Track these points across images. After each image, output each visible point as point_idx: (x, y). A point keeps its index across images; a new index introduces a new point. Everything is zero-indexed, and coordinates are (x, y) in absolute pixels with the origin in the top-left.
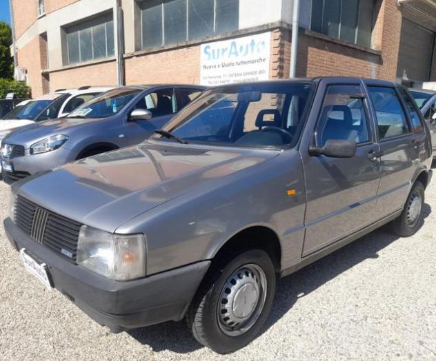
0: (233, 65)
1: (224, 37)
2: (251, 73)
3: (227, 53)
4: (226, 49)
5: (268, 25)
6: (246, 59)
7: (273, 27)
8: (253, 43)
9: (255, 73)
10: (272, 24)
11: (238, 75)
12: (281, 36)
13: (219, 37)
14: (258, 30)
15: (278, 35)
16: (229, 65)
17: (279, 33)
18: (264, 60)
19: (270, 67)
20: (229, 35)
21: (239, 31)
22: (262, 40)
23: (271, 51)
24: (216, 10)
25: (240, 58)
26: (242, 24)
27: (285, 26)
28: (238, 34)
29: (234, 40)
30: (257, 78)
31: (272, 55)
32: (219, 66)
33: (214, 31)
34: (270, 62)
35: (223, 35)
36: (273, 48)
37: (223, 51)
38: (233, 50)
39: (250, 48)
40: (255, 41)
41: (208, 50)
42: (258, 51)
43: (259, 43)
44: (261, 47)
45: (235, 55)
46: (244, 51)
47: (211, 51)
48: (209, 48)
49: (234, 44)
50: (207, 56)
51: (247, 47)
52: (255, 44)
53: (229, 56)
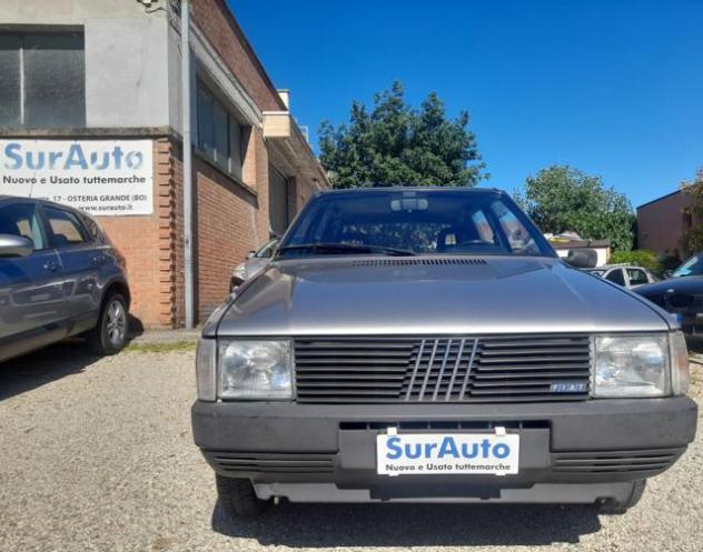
0: (77, 181)
1: (53, 134)
2: (118, 198)
3: (60, 162)
4: (60, 155)
5: (147, 129)
6: (102, 174)
7: (157, 133)
8: (118, 152)
9: (127, 198)
10: (156, 129)
11: (88, 198)
12: (170, 149)
13: (45, 133)
14: (129, 133)
15: (167, 146)
16: (66, 181)
17: (169, 145)
18: (142, 180)
19: (154, 192)
20: (67, 133)
21: (89, 130)
22: (137, 150)
23: (154, 168)
24: (25, 88)
25: (91, 172)
26: (93, 120)
27: (176, 136)
28: (87, 134)
29: (78, 142)
30: (130, 207)
31: (157, 174)
32: (43, 181)
33: (22, 121)
34: (154, 183)
35: (54, 130)
36: (157, 164)
37: (53, 157)
38: (76, 157)
39: (112, 159)
40: (122, 150)
41: (14, 151)
42: (130, 164)
43: (130, 154)
44: (135, 160)
45: (80, 167)
46: (100, 161)
47: (22, 153)
48: (18, 147)
49: (78, 149)
50: (12, 162)
51: (106, 156)
52: (122, 154)
53: (67, 167)
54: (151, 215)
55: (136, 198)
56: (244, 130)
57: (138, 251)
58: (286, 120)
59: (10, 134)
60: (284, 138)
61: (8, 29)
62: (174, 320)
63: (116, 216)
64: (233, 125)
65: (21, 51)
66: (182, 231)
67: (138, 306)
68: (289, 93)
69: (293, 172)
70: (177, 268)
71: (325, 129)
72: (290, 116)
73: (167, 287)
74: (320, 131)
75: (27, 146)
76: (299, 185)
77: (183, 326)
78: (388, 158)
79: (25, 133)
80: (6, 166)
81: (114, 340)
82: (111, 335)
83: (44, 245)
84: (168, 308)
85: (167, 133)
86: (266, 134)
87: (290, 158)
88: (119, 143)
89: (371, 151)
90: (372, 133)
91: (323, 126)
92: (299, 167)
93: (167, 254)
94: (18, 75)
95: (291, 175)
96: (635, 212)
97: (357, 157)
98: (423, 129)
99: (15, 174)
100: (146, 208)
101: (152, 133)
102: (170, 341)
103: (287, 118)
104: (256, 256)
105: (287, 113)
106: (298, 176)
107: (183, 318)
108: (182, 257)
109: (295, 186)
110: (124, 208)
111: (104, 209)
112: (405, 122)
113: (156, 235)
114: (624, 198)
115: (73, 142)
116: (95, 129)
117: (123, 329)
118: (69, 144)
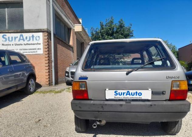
0: (22, 45)
2: (33, 49)
3: (17, 39)
4: (17, 37)
5: (41, 29)
6: (29, 43)
8: (33, 36)
9: (36, 49)
10: (43, 29)
11: (25, 49)
12: (47, 35)
13: (13, 31)
14: (36, 31)
15: (46, 34)
16: (19, 45)
17: (47, 34)
18: (40, 44)
19: (43, 47)
20: (19, 31)
21: (25, 30)
22: (38, 35)
23: (43, 40)
24: (7, 19)
25: (26, 42)
26: (26, 27)
27: (49, 31)
28: (24, 31)
29: (22, 34)
30: (37, 52)
31: (44, 42)
32: (13, 45)
33: (7, 28)
34: (43, 45)
35: (15, 30)
36: (44, 39)
37: (15, 38)
38: (21, 38)
39: (31, 38)
40: (34, 36)
41: (5, 36)
42: (36, 40)
43: (36, 37)
44: (38, 38)
45: (23, 41)
46: (28, 39)
47: (7, 37)
48: (6, 35)
49: (22, 35)
50: (4, 40)
51: (30, 37)
52: (34, 37)
53: (19, 41)
54: (42, 54)
55: (38, 49)
56: (69, 29)
57: (39, 64)
58: (81, 27)
59: (3, 32)
60: (81, 32)
61: (2, 2)
62: (49, 84)
63: (33, 54)
64: (66, 28)
65: (6, 9)
66: (51, 58)
67: (39, 79)
68: (82, 19)
69: (83, 41)
70: (50, 69)
71: (92, 29)
72: (82, 25)
73: (47, 74)
74: (91, 30)
75: (8, 35)
76: (85, 44)
77: (52, 85)
78: (109, 37)
79: (7, 31)
80: (3, 41)
81: (32, 90)
82: (30, 89)
83: (8, 64)
84: (48, 80)
85: (46, 30)
86: (75, 31)
87: (82, 37)
88: (33, 34)
89: (105, 35)
90: (105, 30)
91: (92, 28)
92: (85, 40)
93: (47, 65)
94: (5, 15)
95: (83, 42)
96: (178, 50)
97: (101, 36)
98: (119, 28)
99: (5, 43)
100: (41, 52)
101: (42, 31)
102: (47, 90)
103: (81, 26)
104: (72, 65)
105: (81, 24)
106: (85, 42)
107: (52, 83)
108: (52, 65)
109: (84, 45)
110: (35, 52)
111: (30, 52)
112: (114, 26)
113: (44, 60)
114: (174, 46)
115: (20, 34)
116: (26, 30)
117: (34, 87)
118: (19, 34)
